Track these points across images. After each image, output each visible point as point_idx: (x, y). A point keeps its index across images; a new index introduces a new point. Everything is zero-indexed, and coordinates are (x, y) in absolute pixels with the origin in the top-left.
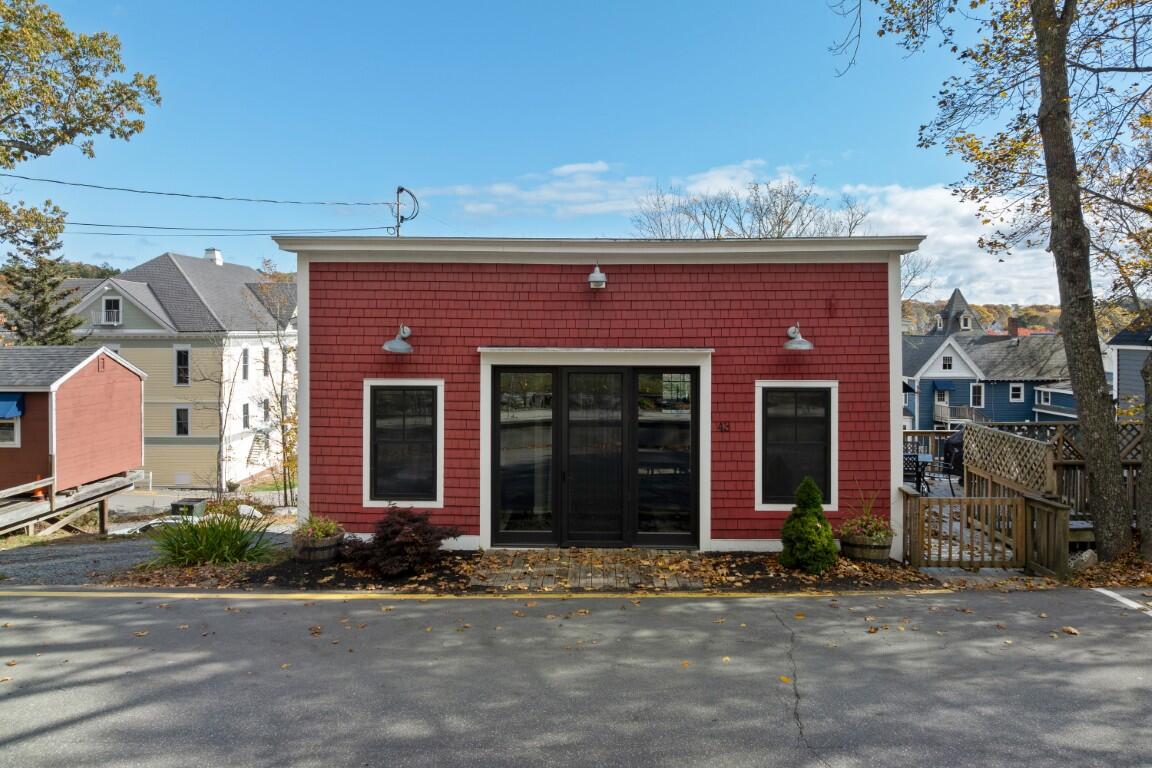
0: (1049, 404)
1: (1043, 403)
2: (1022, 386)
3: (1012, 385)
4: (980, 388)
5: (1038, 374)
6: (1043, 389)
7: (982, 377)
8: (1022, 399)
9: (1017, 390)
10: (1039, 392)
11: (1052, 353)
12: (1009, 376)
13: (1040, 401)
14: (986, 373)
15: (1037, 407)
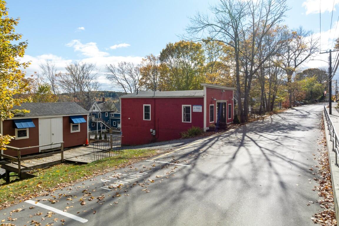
0: (114, 116)
1: (112, 116)
2: (107, 113)
3: (106, 113)
4: (100, 114)
5: (110, 110)
6: (112, 113)
7: (101, 111)
8: (107, 116)
9: (107, 114)
10: (111, 114)
11: (111, 105)
12: (105, 111)
13: (111, 116)
14: (101, 110)
15: (110, 117)
